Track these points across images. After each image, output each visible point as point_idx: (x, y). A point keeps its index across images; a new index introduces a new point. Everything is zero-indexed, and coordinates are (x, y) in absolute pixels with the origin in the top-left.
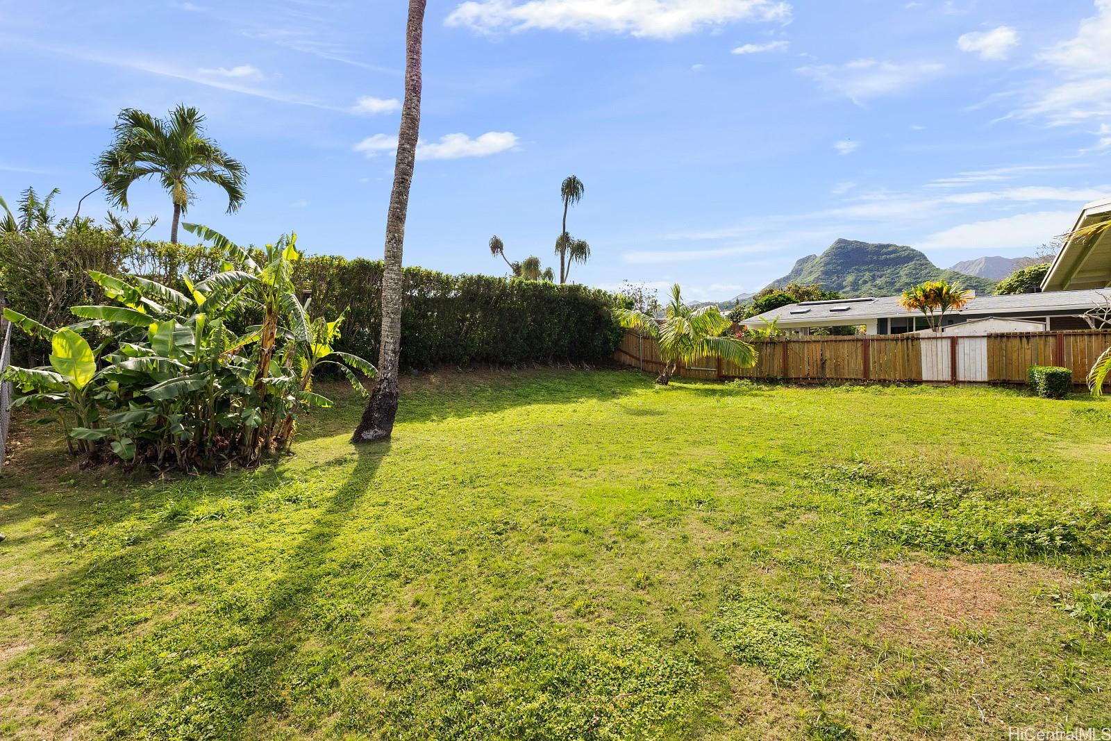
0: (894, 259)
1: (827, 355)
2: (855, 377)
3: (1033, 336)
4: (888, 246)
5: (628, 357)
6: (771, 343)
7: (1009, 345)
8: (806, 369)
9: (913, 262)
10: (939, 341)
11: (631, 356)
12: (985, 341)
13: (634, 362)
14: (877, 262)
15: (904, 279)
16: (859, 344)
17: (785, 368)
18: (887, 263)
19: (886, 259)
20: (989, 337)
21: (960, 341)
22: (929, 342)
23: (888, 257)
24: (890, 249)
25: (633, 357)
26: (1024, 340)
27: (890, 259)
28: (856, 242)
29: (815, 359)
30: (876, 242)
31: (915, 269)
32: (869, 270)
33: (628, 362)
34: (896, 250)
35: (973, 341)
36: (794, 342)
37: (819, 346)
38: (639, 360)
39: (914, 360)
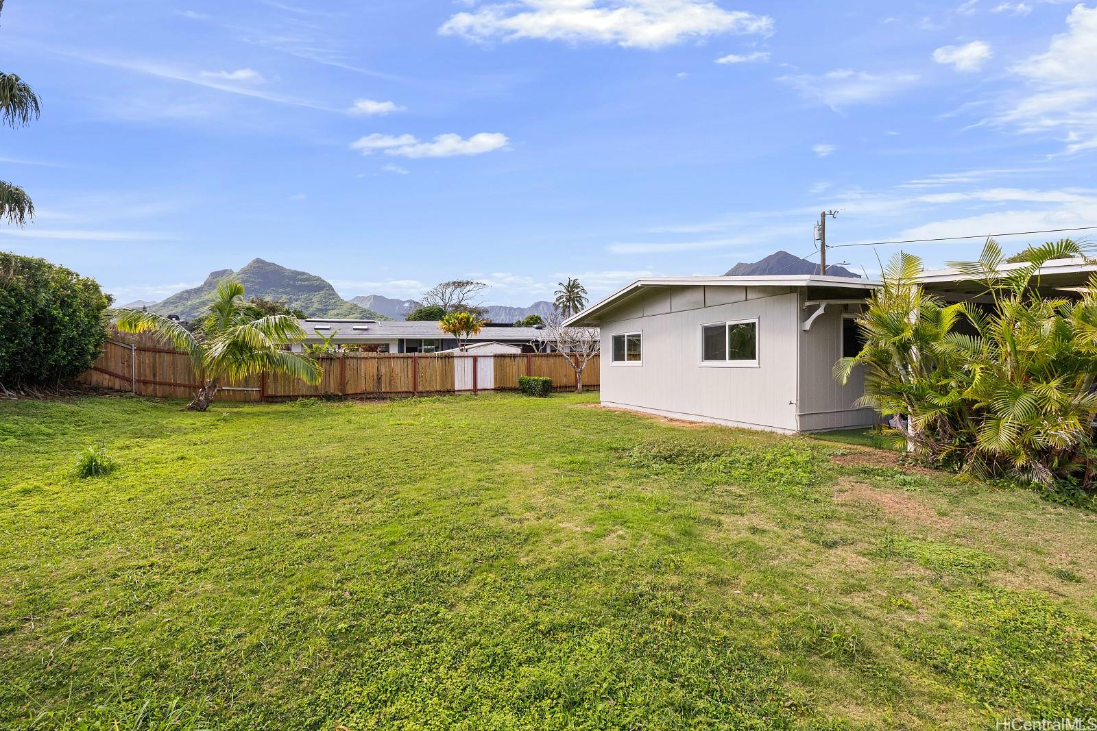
0: (308, 286)
1: (383, 370)
2: (406, 390)
3: (517, 356)
4: (303, 274)
5: (107, 377)
6: (327, 359)
7: (505, 362)
8: (362, 387)
9: (324, 292)
10: (466, 359)
11: (111, 374)
12: (492, 359)
13: (117, 384)
14: (294, 287)
15: (316, 306)
16: (410, 361)
17: (343, 383)
18: (301, 289)
19: (301, 286)
20: (495, 356)
21: (479, 359)
22: (459, 359)
23: (303, 283)
24: (305, 277)
25: (117, 376)
26: (512, 358)
27: (304, 286)
28: (274, 264)
29: (371, 375)
30: (293, 268)
31: (325, 298)
32: (285, 293)
33: (106, 383)
34: (310, 278)
35: (486, 359)
36: (351, 358)
37: (375, 362)
38: (130, 380)
39: (448, 374)
